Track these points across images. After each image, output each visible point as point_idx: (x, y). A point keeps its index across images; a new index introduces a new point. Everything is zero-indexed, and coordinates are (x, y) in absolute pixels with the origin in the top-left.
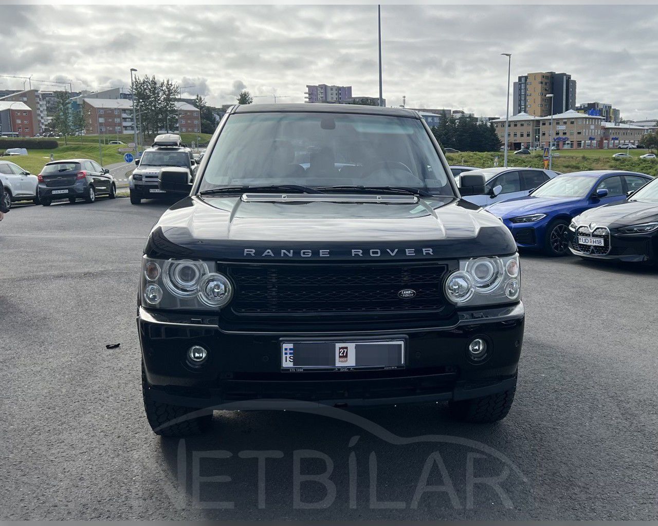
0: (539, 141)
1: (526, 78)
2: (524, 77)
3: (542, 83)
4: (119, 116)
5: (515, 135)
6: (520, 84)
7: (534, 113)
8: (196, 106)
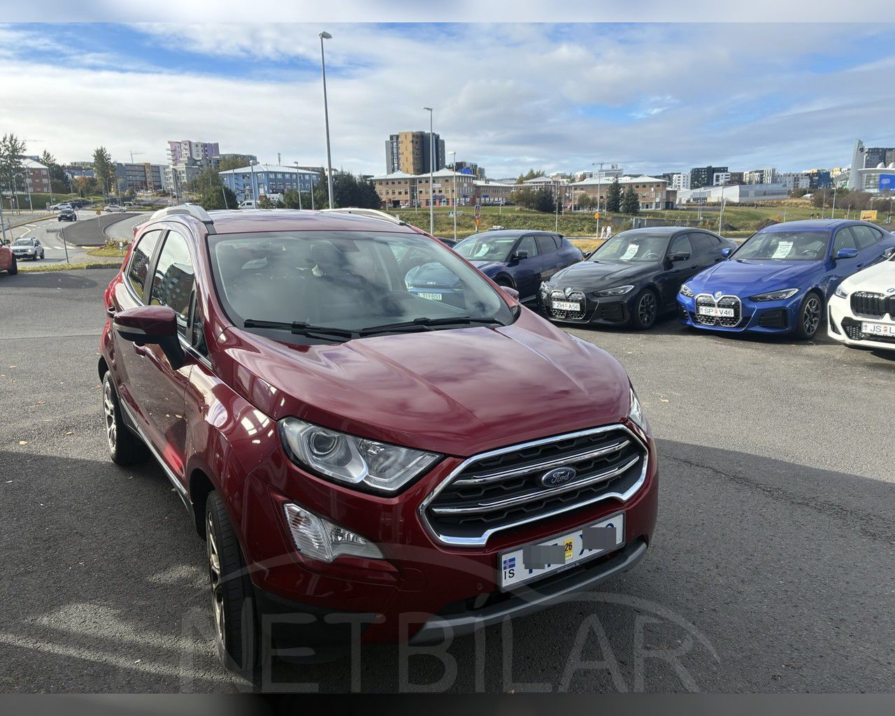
0: (417, 198)
1: (398, 137)
2: (394, 136)
3: (413, 142)
5: (394, 193)
6: (392, 143)
7: (407, 172)
8: (45, 164)
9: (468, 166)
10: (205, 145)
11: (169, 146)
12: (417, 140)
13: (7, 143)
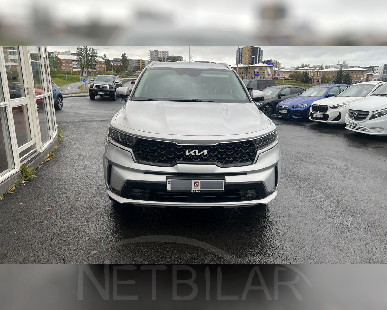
0: (247, 75)
1: (242, 48)
3: (249, 51)
4: (71, 63)
6: (240, 51)
7: (245, 64)
8: (103, 59)
9: (273, 61)
10: (163, 52)
11: (149, 52)
12: (250, 50)
13: (91, 51)
